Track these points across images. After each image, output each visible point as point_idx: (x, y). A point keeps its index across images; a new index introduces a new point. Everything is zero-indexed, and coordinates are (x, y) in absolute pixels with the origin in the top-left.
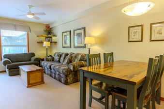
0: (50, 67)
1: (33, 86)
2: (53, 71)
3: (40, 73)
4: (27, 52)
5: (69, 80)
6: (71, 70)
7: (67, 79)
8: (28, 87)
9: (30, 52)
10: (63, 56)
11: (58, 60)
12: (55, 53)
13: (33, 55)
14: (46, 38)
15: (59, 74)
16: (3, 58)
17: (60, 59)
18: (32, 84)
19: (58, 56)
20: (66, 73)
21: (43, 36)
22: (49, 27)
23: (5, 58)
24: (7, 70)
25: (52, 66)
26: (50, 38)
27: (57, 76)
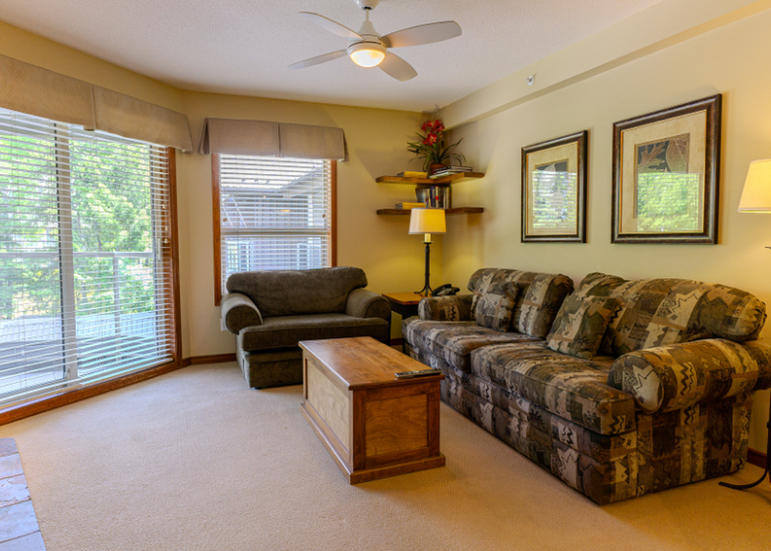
0: (466, 357)
1: (381, 475)
2: (485, 386)
3: (423, 399)
4: (328, 265)
5: (620, 470)
6: (638, 403)
7: (611, 467)
8: (355, 480)
9: (343, 264)
10: (538, 294)
11: (501, 315)
12: (480, 274)
13: (356, 279)
14: (421, 187)
15: (533, 417)
16: (225, 291)
17: (514, 310)
18: (375, 462)
19: (504, 290)
20: (606, 421)
21: (408, 180)
22: (439, 125)
23: (232, 291)
24: (242, 355)
25: (476, 357)
26: (444, 184)
27: (520, 428)
